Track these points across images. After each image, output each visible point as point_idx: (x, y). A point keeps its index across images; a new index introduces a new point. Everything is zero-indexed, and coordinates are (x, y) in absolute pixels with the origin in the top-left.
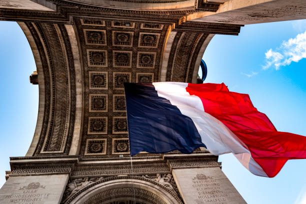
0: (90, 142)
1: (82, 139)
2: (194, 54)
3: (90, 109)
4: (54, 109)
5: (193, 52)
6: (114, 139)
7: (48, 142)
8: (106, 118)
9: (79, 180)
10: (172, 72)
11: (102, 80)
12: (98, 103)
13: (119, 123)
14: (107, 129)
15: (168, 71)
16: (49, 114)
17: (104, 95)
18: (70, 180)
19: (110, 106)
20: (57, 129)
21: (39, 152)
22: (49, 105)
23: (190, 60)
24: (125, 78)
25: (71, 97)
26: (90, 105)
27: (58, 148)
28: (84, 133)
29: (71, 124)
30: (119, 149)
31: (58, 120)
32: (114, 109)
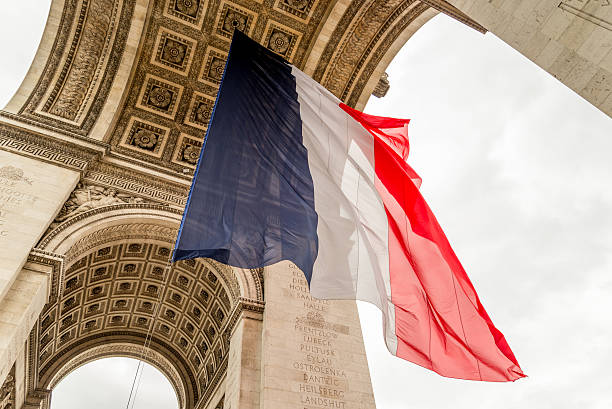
0: (138, 124)
1: (123, 113)
2: (395, 27)
3: (153, 57)
4: (79, 31)
5: (394, 24)
6: (183, 135)
7: (54, 96)
8: (181, 88)
9: (98, 189)
10: (338, 47)
11: (195, 7)
12: (174, 52)
13: (203, 107)
14: (175, 110)
15: (331, 41)
16: (67, 37)
17: (189, 39)
18: (81, 184)
19: (196, 67)
20: (76, 74)
21: (34, 109)
22: (71, 18)
23: (383, 38)
24: (242, 21)
25: (121, 19)
26: (155, 51)
27: (72, 115)
28: (128, 103)
29: (108, 76)
30: (186, 156)
31: (82, 55)
32: (201, 75)
